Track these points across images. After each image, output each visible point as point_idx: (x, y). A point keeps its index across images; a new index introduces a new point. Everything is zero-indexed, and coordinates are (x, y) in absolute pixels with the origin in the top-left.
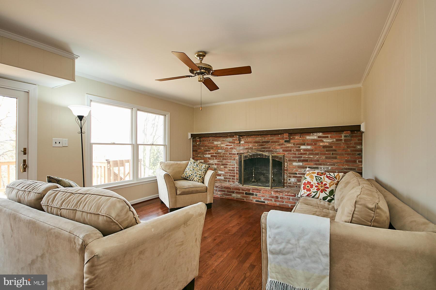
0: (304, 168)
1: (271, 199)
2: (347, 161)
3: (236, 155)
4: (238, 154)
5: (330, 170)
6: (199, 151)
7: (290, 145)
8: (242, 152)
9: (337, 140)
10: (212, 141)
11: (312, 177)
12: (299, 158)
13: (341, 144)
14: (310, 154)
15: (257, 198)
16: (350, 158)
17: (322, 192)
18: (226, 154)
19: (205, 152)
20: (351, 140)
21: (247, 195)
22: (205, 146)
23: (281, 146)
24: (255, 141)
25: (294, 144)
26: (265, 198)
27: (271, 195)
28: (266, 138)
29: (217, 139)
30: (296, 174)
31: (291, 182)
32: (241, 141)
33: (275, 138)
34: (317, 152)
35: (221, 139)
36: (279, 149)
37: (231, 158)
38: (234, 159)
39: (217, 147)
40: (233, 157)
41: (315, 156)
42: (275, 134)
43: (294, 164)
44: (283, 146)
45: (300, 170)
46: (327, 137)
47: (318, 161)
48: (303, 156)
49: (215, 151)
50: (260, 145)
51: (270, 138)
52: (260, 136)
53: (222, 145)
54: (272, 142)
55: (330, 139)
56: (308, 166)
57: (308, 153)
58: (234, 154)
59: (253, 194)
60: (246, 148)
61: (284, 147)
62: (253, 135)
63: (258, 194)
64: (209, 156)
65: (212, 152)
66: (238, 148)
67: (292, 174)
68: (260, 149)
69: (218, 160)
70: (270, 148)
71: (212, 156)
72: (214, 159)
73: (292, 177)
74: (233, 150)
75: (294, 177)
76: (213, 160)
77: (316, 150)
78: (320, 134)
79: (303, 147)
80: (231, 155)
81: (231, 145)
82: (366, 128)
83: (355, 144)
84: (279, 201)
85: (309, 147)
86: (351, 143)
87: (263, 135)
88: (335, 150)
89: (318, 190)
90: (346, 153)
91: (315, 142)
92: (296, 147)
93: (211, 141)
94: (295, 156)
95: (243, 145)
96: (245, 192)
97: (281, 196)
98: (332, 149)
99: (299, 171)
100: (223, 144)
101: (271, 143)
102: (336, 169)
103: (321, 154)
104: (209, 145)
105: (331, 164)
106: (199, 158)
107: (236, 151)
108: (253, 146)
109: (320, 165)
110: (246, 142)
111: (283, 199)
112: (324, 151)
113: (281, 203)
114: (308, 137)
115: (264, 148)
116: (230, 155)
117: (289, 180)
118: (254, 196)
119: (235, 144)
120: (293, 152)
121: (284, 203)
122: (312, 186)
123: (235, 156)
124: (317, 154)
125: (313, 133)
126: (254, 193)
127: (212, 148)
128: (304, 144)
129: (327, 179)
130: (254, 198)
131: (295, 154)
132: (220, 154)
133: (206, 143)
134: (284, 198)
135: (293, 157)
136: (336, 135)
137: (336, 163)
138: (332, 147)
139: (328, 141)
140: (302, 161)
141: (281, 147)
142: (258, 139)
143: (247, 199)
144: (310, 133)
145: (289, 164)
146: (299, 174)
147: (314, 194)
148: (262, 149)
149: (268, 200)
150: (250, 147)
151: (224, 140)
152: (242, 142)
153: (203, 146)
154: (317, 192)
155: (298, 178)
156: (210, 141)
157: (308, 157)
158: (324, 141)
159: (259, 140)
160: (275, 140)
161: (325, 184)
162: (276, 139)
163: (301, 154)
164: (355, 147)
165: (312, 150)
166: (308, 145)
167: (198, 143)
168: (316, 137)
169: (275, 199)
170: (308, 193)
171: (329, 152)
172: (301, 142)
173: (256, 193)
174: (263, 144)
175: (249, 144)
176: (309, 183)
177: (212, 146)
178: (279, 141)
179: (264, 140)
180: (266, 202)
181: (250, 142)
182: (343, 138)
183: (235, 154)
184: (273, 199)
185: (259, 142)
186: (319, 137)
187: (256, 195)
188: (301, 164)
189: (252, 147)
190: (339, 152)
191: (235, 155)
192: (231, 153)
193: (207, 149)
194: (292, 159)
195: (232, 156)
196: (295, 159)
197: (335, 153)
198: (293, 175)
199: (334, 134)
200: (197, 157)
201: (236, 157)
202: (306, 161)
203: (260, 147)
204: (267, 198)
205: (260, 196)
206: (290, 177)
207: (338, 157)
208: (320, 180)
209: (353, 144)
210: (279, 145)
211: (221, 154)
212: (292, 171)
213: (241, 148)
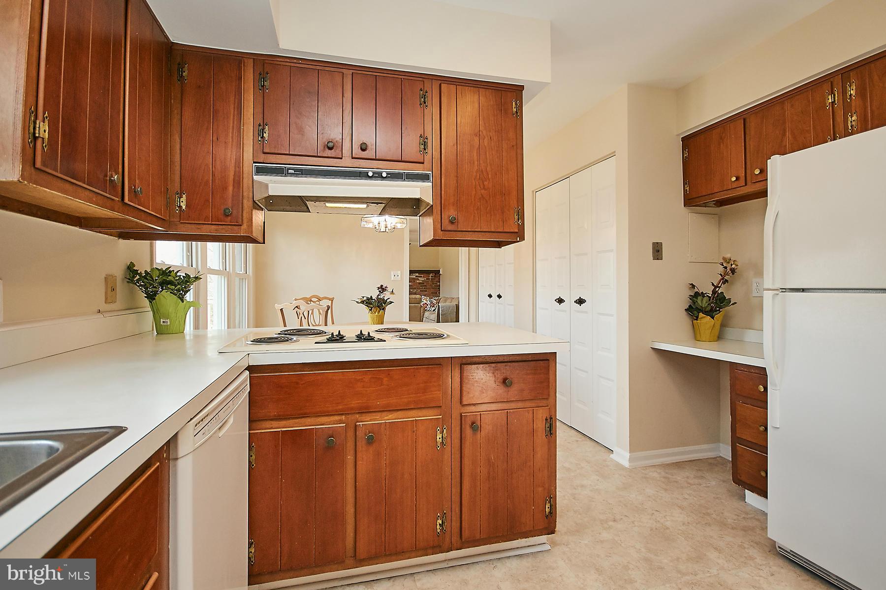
9: (427, 279)
11: (426, 300)
13: (429, 282)
20: (435, 279)
46: (421, 277)
78: (417, 274)
82: (443, 271)
83: (437, 281)
86: (434, 281)
88: (426, 286)
90: (432, 287)
91: (414, 280)
112: (419, 286)
124: (415, 289)
129: (434, 301)
138: (424, 284)
139: (422, 279)
164: (436, 284)
171: (422, 287)
176: (426, 303)
182: (430, 277)
186: (416, 276)
190: (428, 287)
199: (425, 275)
207: (427, 290)
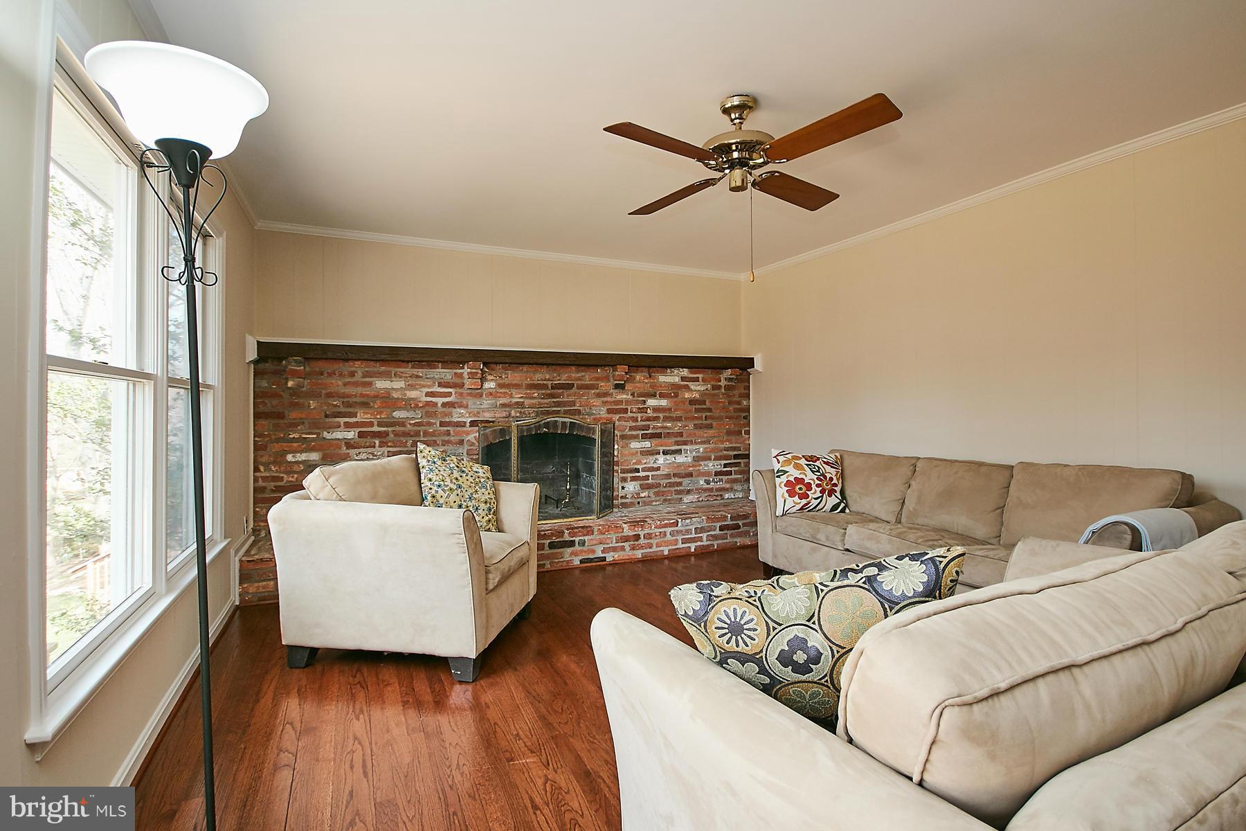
0: (653, 454)
1: (622, 544)
2: (729, 433)
3: (468, 428)
4: (473, 424)
5: (702, 455)
6: (293, 415)
7: (625, 396)
8: (487, 416)
9: (713, 387)
10: (364, 376)
11: (799, 467)
12: (643, 430)
13: (719, 396)
14: (666, 419)
15: (585, 552)
16: (732, 425)
17: (830, 495)
18: (430, 424)
19: (327, 420)
20: (735, 387)
21: (555, 551)
22: (329, 395)
23: (603, 399)
24: (531, 382)
25: (633, 395)
26: (605, 546)
27: (623, 534)
28: (565, 376)
29: (389, 369)
30: (637, 471)
31: (627, 493)
32: (486, 380)
33: (587, 377)
34: (679, 413)
35: (409, 370)
36: (598, 408)
37: (447, 438)
38: (461, 442)
39: (388, 401)
40: (457, 434)
41: (675, 423)
42: (588, 366)
43: (635, 445)
44: (609, 399)
45: (645, 461)
46: (696, 380)
47: (681, 434)
48: (652, 424)
49: (380, 413)
50: (547, 395)
51: (573, 375)
52: (545, 367)
53: (412, 394)
54: (580, 387)
55: (702, 383)
56: (661, 449)
57: (661, 415)
58: (463, 424)
59: (572, 544)
60: (504, 405)
61: (611, 402)
62: (525, 364)
63: (586, 538)
64: (351, 435)
65: (361, 416)
66: (475, 403)
67: (628, 472)
68: (546, 405)
69: (391, 449)
70: (573, 404)
71: (361, 435)
72: (374, 447)
73: (629, 479)
74: (454, 410)
75: (633, 479)
76: (370, 450)
77: (676, 410)
78: (685, 372)
79: (651, 402)
80: (448, 428)
81: (449, 394)
82: (760, 363)
83: (740, 395)
84: (642, 548)
85: (664, 403)
86: (734, 395)
87: (554, 367)
88: (709, 410)
89: (823, 492)
90: (727, 414)
91: (676, 391)
92: (638, 402)
93: (358, 377)
94: (634, 424)
95: (491, 394)
96: (549, 541)
97: (647, 531)
98: (705, 407)
99: (643, 462)
100: (417, 389)
101: (578, 389)
102: (713, 450)
103: (686, 419)
104: (350, 390)
105: (703, 440)
106: (295, 445)
107: (467, 415)
108: (526, 398)
109: (685, 443)
110: (500, 386)
111: (651, 538)
112: (690, 411)
113: (646, 551)
114: (662, 379)
115: (558, 404)
116: (445, 428)
117: (623, 488)
118: (577, 548)
119: (460, 391)
120: (631, 415)
121: (654, 549)
122: (809, 487)
123: (464, 432)
124: (679, 419)
125: (672, 368)
126: (577, 539)
127: (365, 405)
128: (653, 396)
130: (575, 554)
131: (635, 420)
132: (403, 424)
133: (337, 384)
134: (654, 535)
135: (631, 428)
136: (711, 376)
137: (711, 437)
138: (704, 402)
139: (699, 388)
140: (649, 436)
141: (603, 402)
142: (541, 375)
143: (556, 562)
144: (666, 368)
145: (622, 447)
146: (644, 470)
147: (815, 502)
148: (553, 407)
149: (614, 549)
150: (514, 400)
151: (418, 377)
152: (491, 385)
153: (314, 395)
154: (822, 496)
155: (642, 482)
156: (352, 374)
157: (661, 427)
158: (692, 387)
159: (542, 380)
160: (588, 382)
161: (831, 479)
162: (591, 380)
163: (648, 419)
164: (739, 403)
165: (670, 410)
166: (662, 396)
167: (290, 384)
168: (677, 379)
169: (632, 543)
170: (804, 501)
171: (700, 414)
172: (648, 389)
173: (581, 538)
174: (556, 391)
175: (514, 391)
176: (799, 480)
177: (362, 395)
178: (598, 384)
179: (559, 380)
180: (610, 557)
181: (517, 386)
182: (721, 382)
183: (465, 422)
184: (626, 545)
185: (545, 387)
186: (683, 379)
187: (582, 543)
188: (647, 444)
189: (523, 402)
190: (716, 413)
191: (464, 426)
192: (448, 420)
193: (336, 406)
194: (627, 432)
195: (452, 432)
196: (634, 433)
197: (710, 416)
198: (631, 475)
199: (709, 374)
200: (278, 440)
201: (468, 433)
202: (658, 436)
203: (546, 401)
204: (611, 545)
205: (594, 542)
206: (624, 480)
207: (714, 424)
208: (818, 471)
209: (737, 396)
210: (599, 395)
211: (405, 426)
212: (628, 466)
213: (487, 402)
